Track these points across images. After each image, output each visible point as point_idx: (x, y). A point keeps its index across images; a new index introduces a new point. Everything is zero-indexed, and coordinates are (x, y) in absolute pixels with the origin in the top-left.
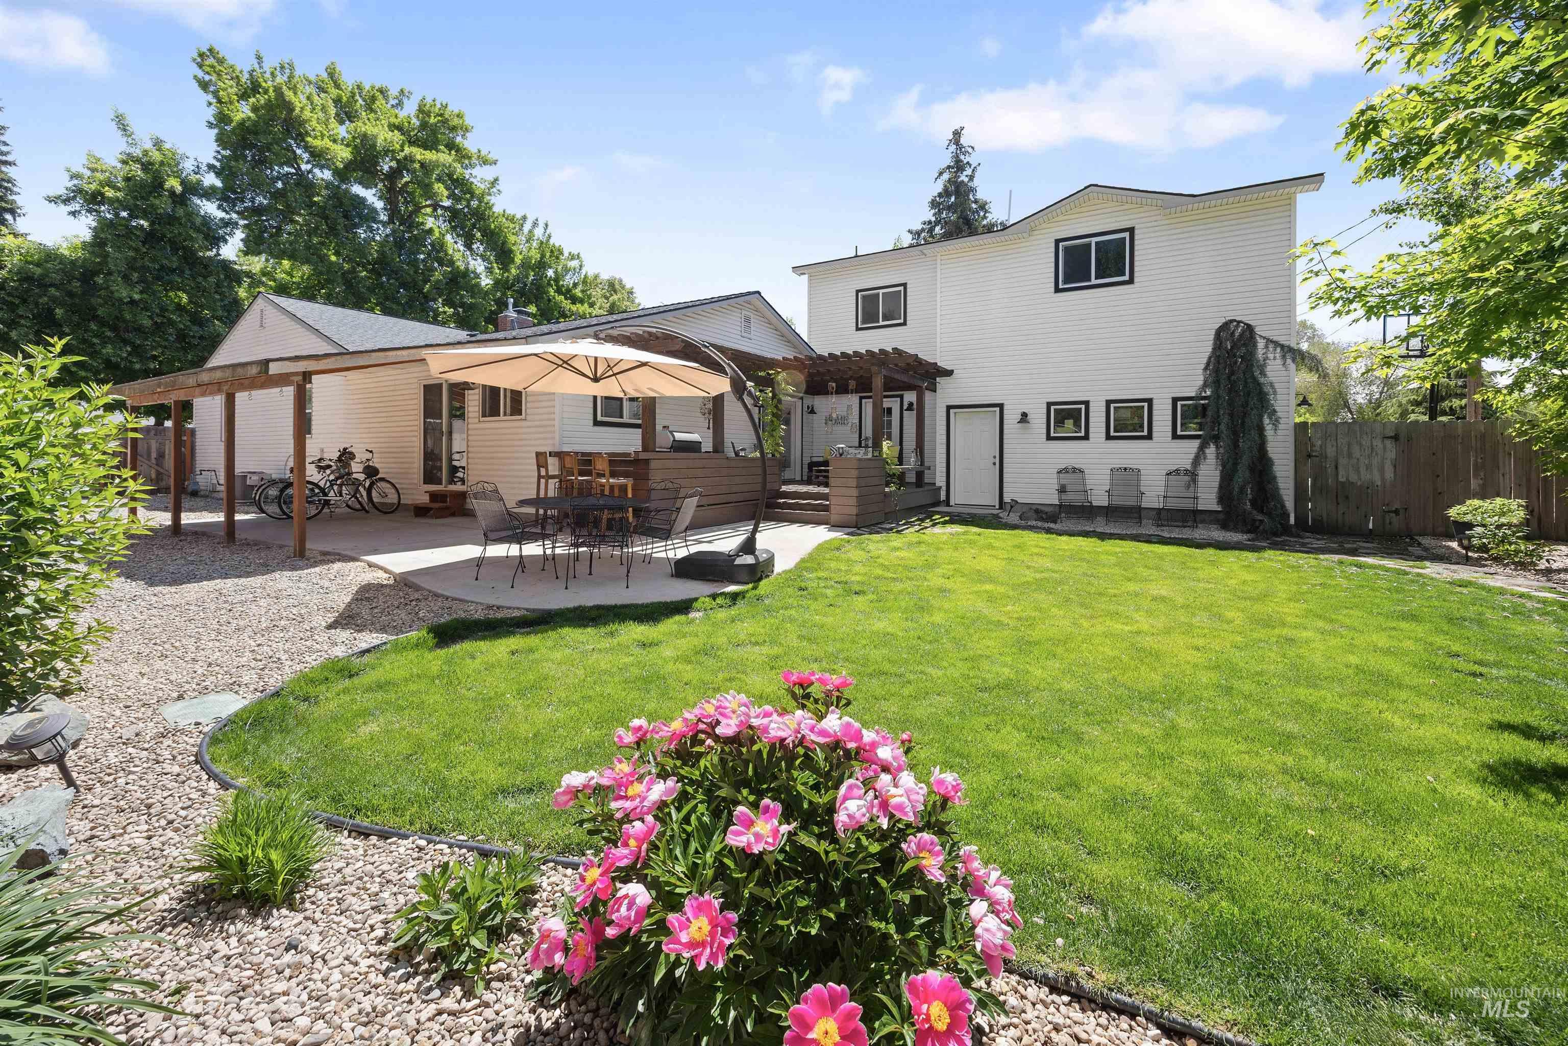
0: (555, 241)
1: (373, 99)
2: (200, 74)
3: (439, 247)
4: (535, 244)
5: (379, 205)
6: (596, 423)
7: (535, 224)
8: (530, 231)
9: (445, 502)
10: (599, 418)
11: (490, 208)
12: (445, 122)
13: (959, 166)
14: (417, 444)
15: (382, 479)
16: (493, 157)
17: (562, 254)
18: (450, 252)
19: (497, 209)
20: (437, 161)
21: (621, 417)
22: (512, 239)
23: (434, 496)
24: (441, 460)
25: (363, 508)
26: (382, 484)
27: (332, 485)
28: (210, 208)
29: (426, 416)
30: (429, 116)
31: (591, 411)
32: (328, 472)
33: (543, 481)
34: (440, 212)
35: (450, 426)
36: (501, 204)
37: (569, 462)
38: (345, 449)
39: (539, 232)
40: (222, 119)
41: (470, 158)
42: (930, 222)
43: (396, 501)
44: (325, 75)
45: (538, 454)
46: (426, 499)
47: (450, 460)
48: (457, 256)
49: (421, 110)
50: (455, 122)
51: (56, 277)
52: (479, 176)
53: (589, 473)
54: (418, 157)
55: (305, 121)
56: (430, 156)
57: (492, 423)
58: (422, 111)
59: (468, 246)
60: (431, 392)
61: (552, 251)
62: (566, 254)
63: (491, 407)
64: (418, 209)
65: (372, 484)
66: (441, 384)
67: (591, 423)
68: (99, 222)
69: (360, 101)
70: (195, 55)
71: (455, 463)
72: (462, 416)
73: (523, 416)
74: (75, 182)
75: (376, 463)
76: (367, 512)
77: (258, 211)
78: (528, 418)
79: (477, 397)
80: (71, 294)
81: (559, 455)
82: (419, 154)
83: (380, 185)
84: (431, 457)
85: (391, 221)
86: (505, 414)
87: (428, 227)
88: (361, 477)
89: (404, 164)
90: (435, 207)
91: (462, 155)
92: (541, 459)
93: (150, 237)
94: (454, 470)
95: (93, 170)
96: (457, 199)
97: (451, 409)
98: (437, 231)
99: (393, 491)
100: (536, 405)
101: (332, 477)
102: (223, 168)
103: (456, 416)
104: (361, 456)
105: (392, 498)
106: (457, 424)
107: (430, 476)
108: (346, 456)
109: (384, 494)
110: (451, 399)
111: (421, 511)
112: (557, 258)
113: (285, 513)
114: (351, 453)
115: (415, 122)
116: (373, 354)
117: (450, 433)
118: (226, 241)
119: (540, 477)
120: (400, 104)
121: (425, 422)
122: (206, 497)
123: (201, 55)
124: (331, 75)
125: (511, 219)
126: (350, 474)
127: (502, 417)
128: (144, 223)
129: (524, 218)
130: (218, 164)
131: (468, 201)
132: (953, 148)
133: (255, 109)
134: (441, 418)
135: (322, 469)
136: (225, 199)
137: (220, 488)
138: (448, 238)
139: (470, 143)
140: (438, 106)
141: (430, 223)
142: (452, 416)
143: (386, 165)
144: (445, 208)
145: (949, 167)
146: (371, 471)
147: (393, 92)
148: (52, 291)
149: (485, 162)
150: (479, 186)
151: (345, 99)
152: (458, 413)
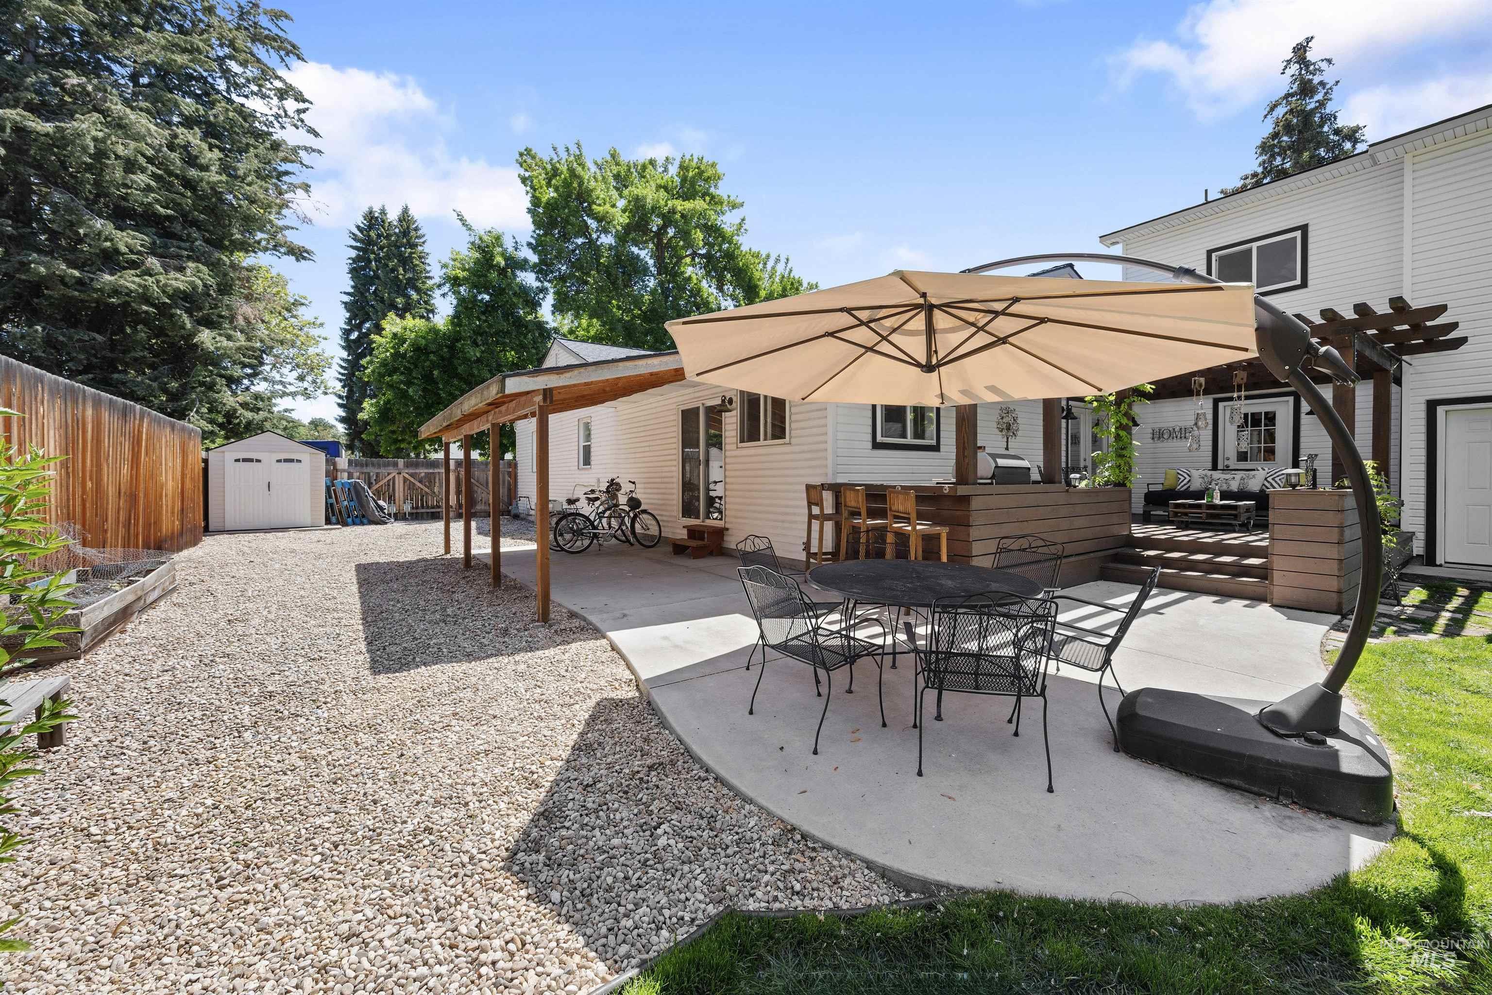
0: (796, 274)
1: (644, 167)
2: (522, 172)
3: (696, 292)
4: (777, 280)
5: (651, 262)
6: (876, 445)
7: (778, 260)
8: (773, 268)
9: (702, 539)
10: (879, 438)
11: (738, 248)
12: (701, 173)
13: (1306, 89)
14: (676, 474)
15: (644, 512)
16: (739, 200)
17: (801, 285)
18: (705, 295)
19: (744, 248)
20: (694, 209)
21: (904, 436)
22: (757, 275)
23: (693, 532)
24: (699, 489)
25: (628, 541)
26: (644, 516)
27: (600, 518)
28: (528, 279)
29: (684, 446)
30: (688, 171)
31: (870, 430)
32: (597, 503)
33: (816, 525)
34: (697, 260)
35: (707, 453)
36: (747, 243)
37: (853, 500)
38: (612, 480)
39: (780, 268)
40: (536, 202)
41: (722, 203)
42: (1255, 175)
43: (657, 533)
44: (609, 158)
45: (809, 488)
46: (683, 534)
47: (708, 490)
48: (711, 299)
49: (681, 167)
50: (710, 172)
51: (433, 347)
52: (728, 221)
53: (881, 513)
54: (679, 208)
55: (592, 191)
56: (688, 205)
57: (751, 449)
58: (683, 167)
59: (720, 288)
60: (689, 417)
61: (792, 284)
62: (805, 285)
63: (749, 431)
64: (680, 258)
65: (636, 516)
66: (698, 408)
67: (870, 445)
68: (458, 299)
69: (635, 173)
70: (517, 156)
71: (712, 494)
72: (719, 445)
73: (787, 440)
74: (444, 270)
75: (638, 495)
76: (632, 545)
77: (562, 279)
78: (793, 441)
79: (734, 420)
80: (443, 358)
81: (837, 489)
82: (680, 205)
83: (651, 246)
84: (689, 487)
85: (659, 273)
86: (765, 439)
87: (687, 275)
88: (627, 508)
89: (668, 219)
90: (694, 255)
91: (714, 201)
92: (813, 493)
93: (488, 309)
94: (711, 501)
95: (454, 260)
96: (711, 246)
97: (709, 437)
98: (694, 277)
99: (654, 522)
100: (802, 424)
101: (601, 509)
102: (537, 245)
103: (714, 445)
104: (626, 487)
105: (654, 530)
106: (714, 451)
107: (689, 509)
108: (613, 487)
109: (645, 526)
110: (708, 426)
111: (679, 549)
112: (797, 289)
113: (559, 545)
114: (618, 484)
115: (677, 180)
116: (621, 364)
117: (707, 461)
118: (540, 305)
119: (811, 517)
120: (666, 170)
121: (683, 452)
122: (523, 519)
123: (521, 155)
124: (613, 156)
125: (757, 255)
126: (616, 505)
127: (762, 442)
128: (487, 297)
129: (768, 256)
130: (534, 242)
131: (720, 246)
132: (1294, 68)
133: (556, 189)
134: (698, 446)
135: (591, 501)
136: (540, 272)
137: (532, 512)
138: (704, 284)
139: (722, 190)
140: (696, 160)
141: (689, 271)
142: (709, 445)
143: (656, 222)
144: (702, 256)
145: (1288, 96)
146: (634, 503)
147: (660, 161)
148: (432, 357)
149: (734, 206)
150: (728, 229)
151: (623, 173)
152: (716, 441)
